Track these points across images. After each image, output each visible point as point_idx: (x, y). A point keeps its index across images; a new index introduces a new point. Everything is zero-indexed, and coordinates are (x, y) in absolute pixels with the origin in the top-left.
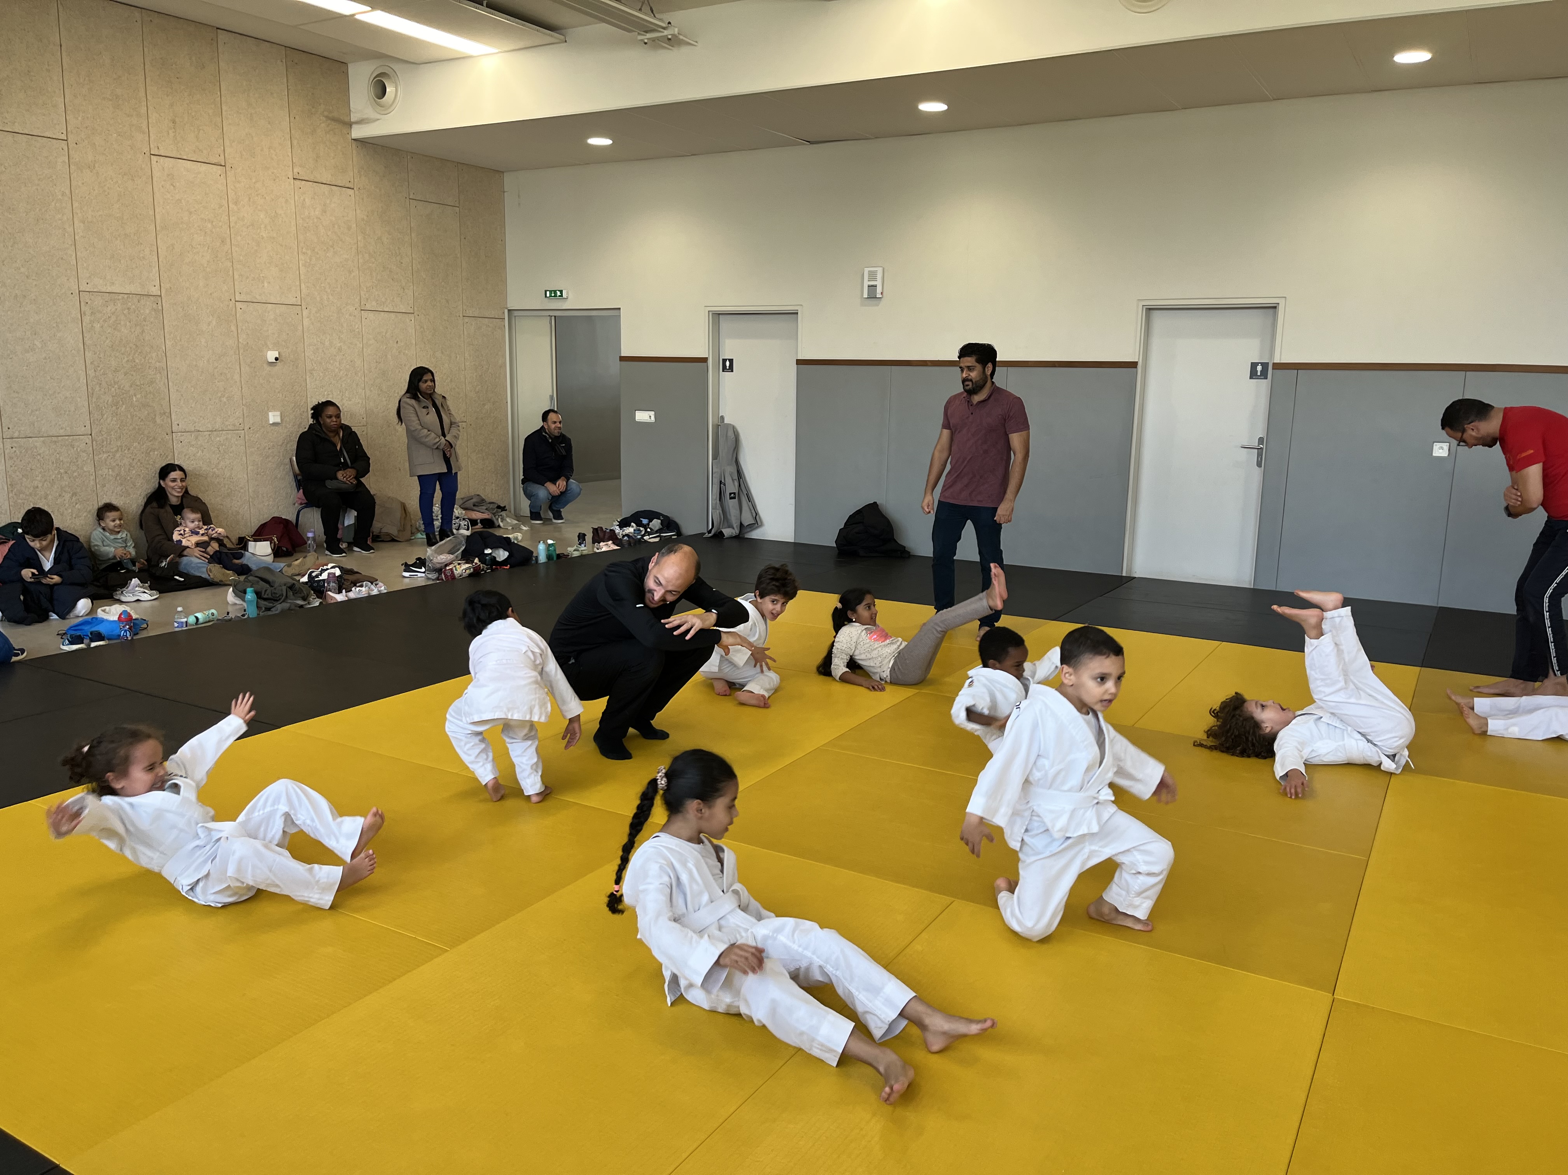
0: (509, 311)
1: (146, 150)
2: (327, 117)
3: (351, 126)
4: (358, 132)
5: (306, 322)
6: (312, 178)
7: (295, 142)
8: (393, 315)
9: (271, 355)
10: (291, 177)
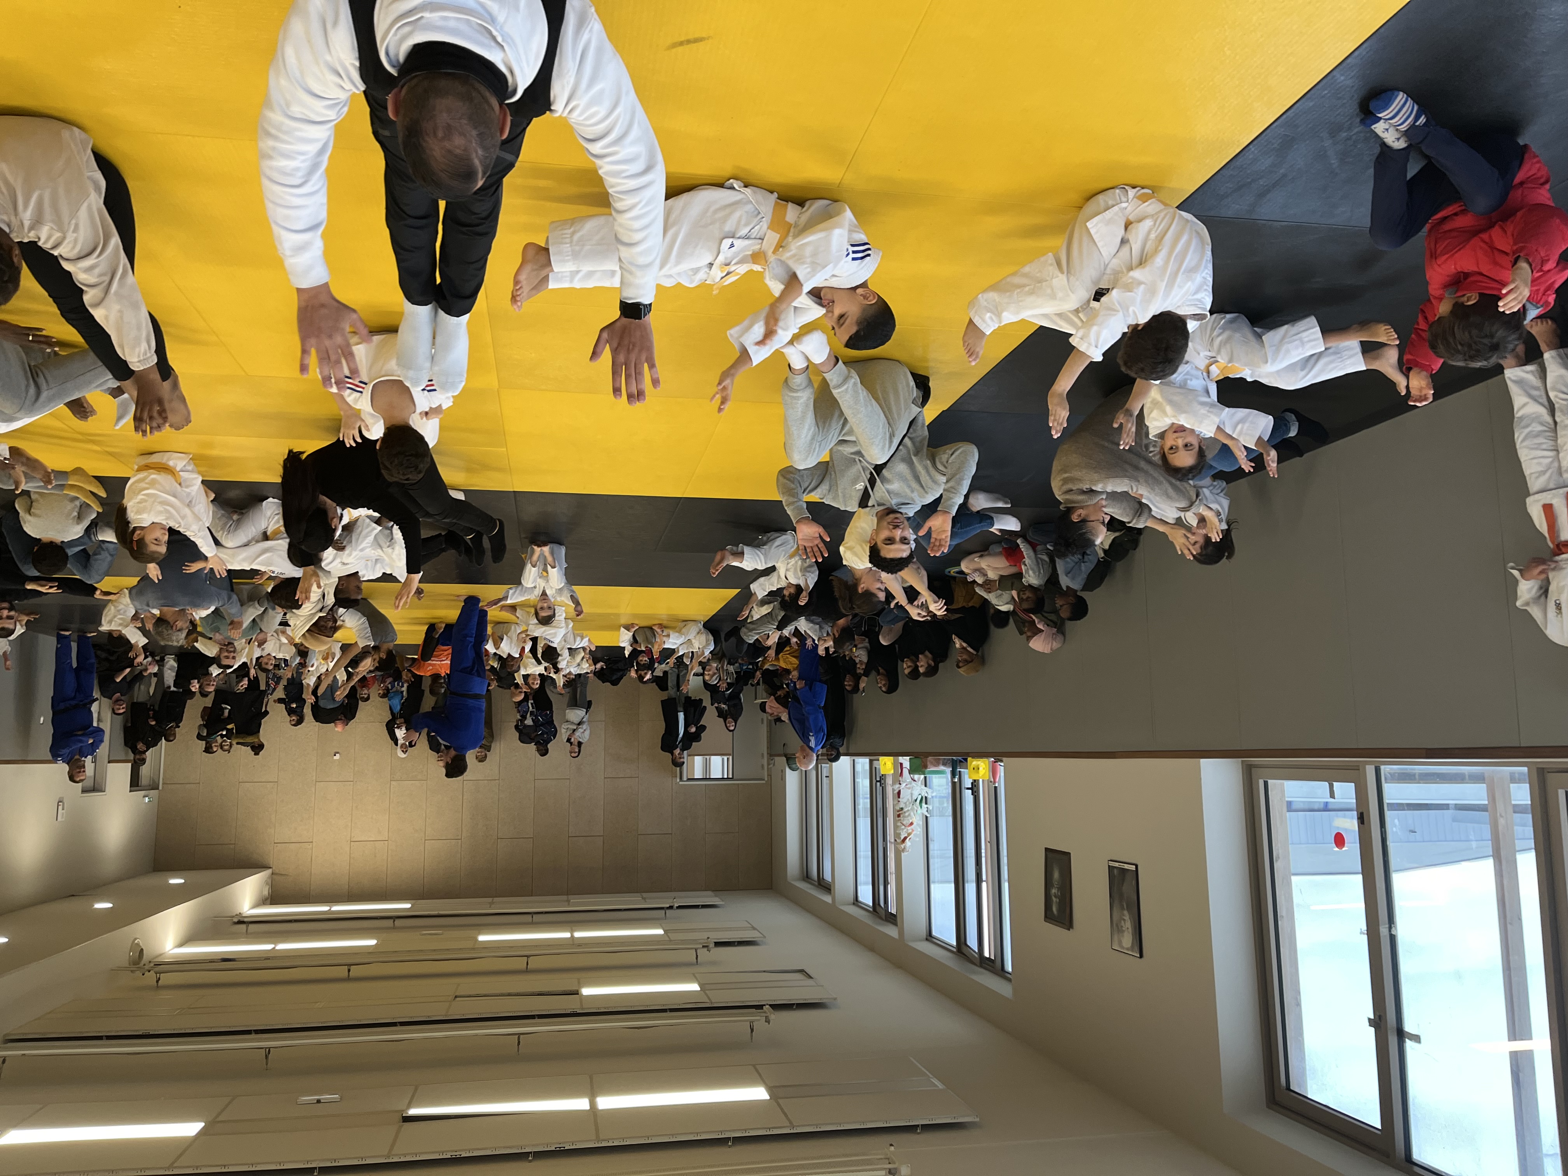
0: (158, 789)
1: (390, 841)
2: (287, 875)
3: (272, 874)
4: (269, 871)
5: (314, 774)
6: (301, 844)
7: (309, 860)
8: (255, 780)
9: (337, 757)
10: (314, 844)
